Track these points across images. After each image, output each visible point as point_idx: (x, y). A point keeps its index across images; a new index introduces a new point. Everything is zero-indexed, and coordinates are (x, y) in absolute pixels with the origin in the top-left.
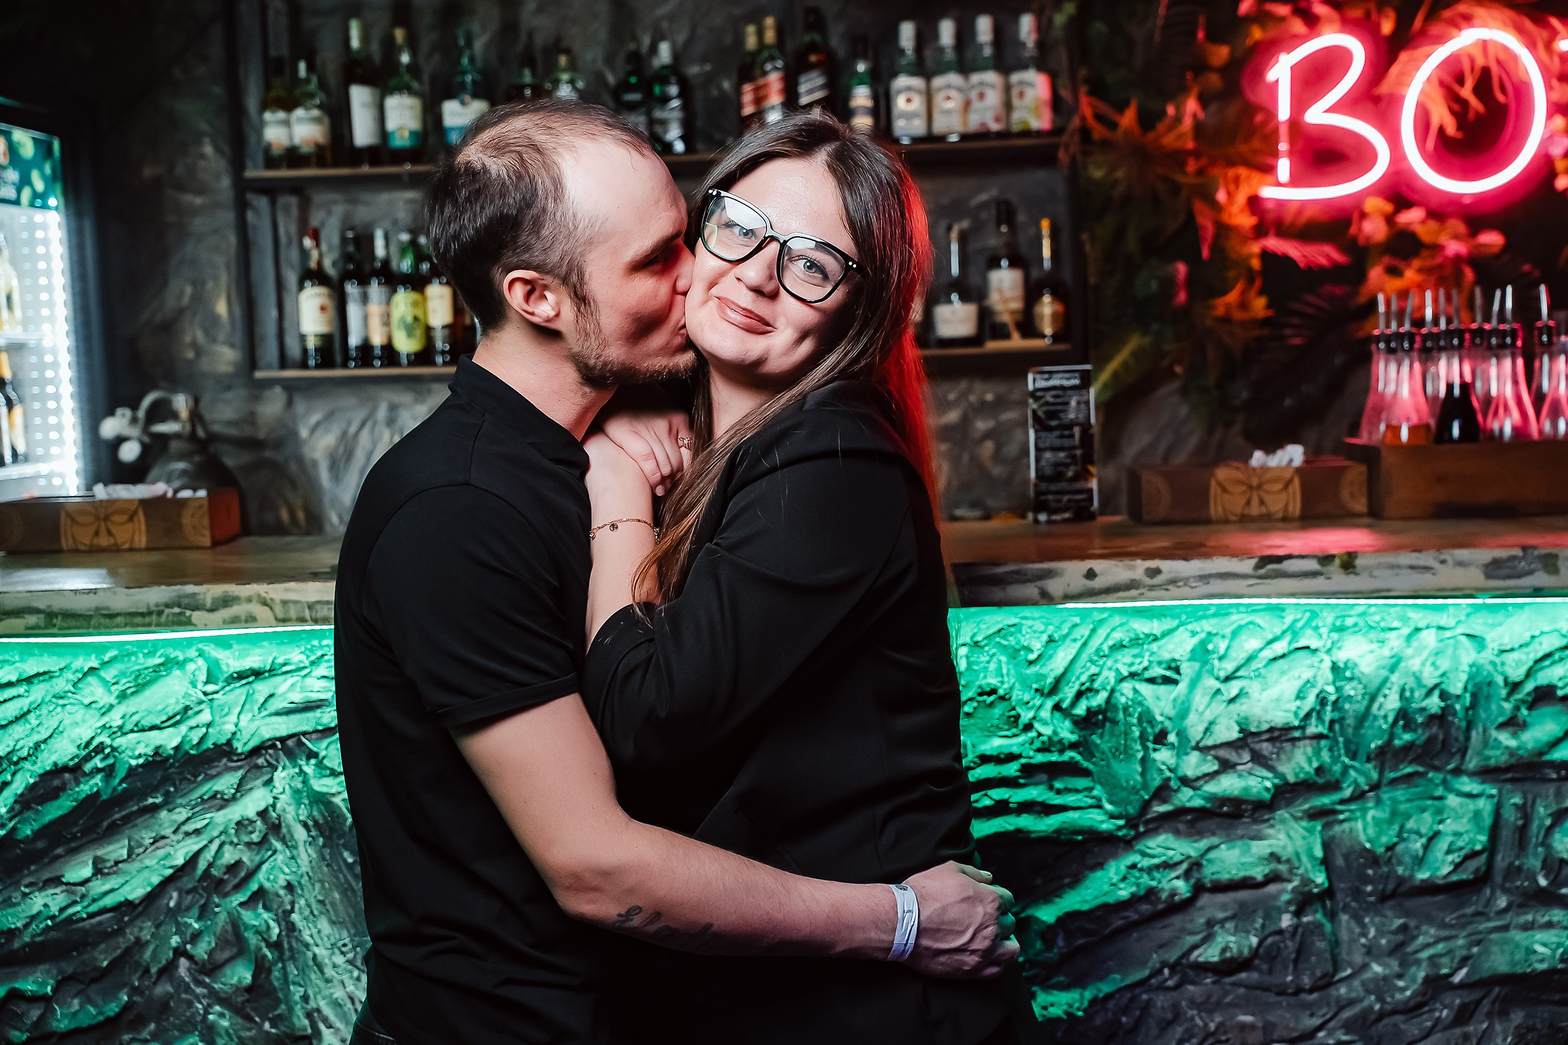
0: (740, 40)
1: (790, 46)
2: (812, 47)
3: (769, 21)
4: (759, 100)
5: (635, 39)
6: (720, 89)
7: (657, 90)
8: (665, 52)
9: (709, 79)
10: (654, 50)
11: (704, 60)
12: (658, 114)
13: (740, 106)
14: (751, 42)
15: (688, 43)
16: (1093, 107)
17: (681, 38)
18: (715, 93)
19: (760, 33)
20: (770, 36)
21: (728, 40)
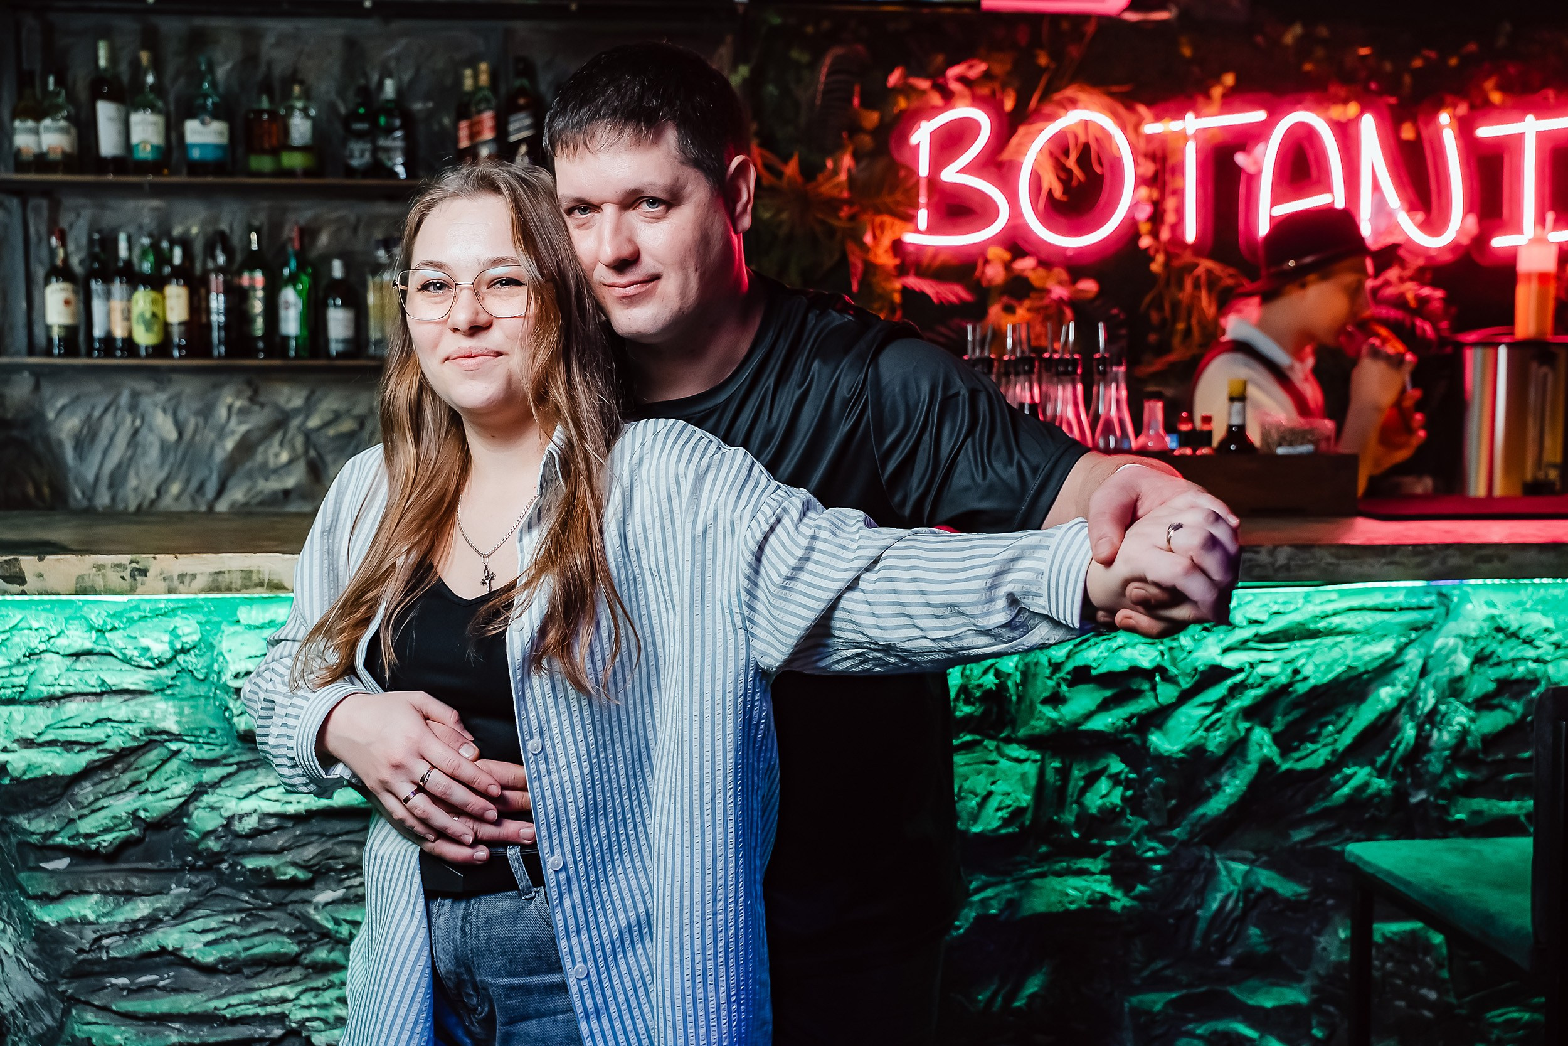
0: (459, 80)
1: (503, 89)
2: (521, 91)
3: (483, 66)
4: (473, 135)
5: (365, 75)
6: (440, 123)
7: (382, 120)
8: (389, 86)
9: (431, 114)
10: (381, 85)
11: (426, 98)
12: (383, 142)
13: (457, 140)
14: (468, 84)
15: (412, 82)
16: (762, 156)
17: (406, 77)
18: (436, 127)
19: (476, 76)
20: (484, 79)
21: (449, 81)
